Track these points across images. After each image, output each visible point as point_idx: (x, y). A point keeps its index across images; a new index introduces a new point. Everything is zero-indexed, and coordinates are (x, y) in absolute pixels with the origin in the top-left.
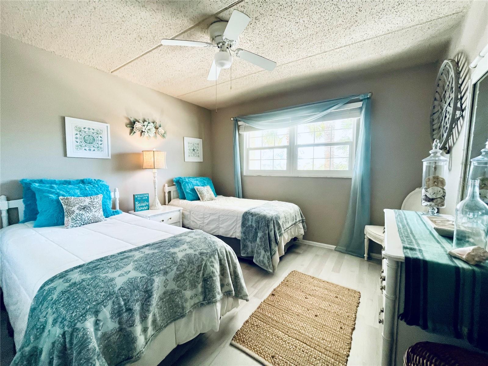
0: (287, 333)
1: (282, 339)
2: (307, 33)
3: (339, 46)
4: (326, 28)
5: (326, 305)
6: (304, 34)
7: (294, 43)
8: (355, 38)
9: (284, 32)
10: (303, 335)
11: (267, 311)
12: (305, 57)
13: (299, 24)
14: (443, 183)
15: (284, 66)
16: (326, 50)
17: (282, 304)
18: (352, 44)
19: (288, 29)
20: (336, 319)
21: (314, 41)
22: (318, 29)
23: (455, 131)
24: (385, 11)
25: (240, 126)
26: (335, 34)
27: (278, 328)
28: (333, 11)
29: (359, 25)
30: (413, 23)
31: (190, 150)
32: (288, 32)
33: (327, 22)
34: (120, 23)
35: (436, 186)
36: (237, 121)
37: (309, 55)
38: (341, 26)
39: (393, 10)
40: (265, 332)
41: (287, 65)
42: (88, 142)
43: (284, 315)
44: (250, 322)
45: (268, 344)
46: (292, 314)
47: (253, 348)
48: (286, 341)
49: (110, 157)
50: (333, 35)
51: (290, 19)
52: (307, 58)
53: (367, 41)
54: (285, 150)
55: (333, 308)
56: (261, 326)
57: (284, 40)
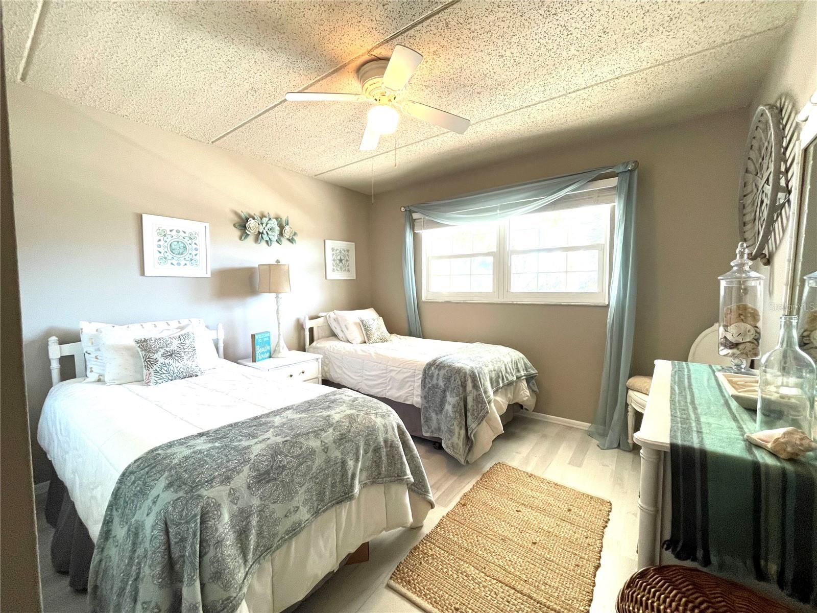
0: (483, 570)
1: (473, 579)
2: (519, 70)
3: (573, 88)
4: (551, 62)
5: (552, 525)
6: (515, 73)
7: (499, 88)
8: (601, 75)
9: (481, 71)
10: (510, 576)
11: (452, 532)
12: (519, 108)
13: (505, 58)
14: (755, 316)
15: (484, 123)
16: (553, 96)
17: (478, 521)
18: (596, 84)
19: (487, 66)
20: (568, 550)
21: (532, 83)
22: (537, 63)
23: (777, 225)
24: (648, 32)
25: (416, 221)
26: (565, 70)
27: (468, 561)
28: (559, 36)
29: (605, 54)
30: (699, 48)
31: (334, 260)
32: (488, 71)
33: (551, 53)
34: (224, 71)
35: (743, 321)
36: (411, 212)
37: (525, 105)
38: (576, 59)
39: (661, 28)
40: (445, 566)
41: (490, 121)
42: (177, 252)
43: (480, 538)
44: (421, 549)
45: (449, 587)
46: (494, 538)
47: (424, 593)
48: (481, 583)
49: (209, 275)
50: (562, 73)
51: (490, 50)
52: (522, 110)
53: (622, 80)
54: (490, 259)
55: (563, 530)
56: (439, 556)
57: (483, 83)
